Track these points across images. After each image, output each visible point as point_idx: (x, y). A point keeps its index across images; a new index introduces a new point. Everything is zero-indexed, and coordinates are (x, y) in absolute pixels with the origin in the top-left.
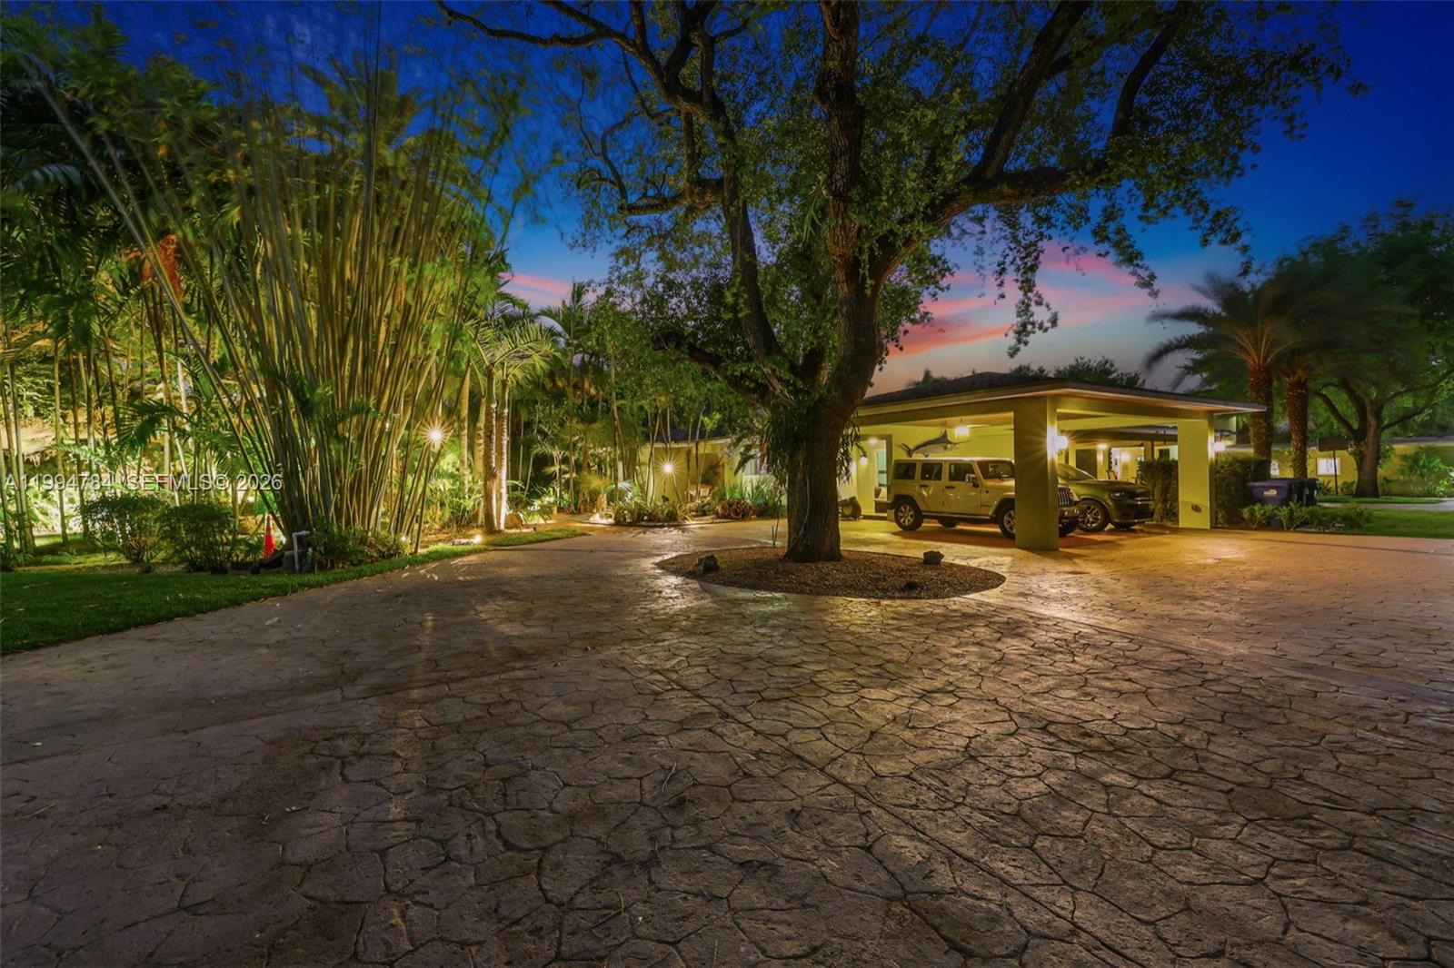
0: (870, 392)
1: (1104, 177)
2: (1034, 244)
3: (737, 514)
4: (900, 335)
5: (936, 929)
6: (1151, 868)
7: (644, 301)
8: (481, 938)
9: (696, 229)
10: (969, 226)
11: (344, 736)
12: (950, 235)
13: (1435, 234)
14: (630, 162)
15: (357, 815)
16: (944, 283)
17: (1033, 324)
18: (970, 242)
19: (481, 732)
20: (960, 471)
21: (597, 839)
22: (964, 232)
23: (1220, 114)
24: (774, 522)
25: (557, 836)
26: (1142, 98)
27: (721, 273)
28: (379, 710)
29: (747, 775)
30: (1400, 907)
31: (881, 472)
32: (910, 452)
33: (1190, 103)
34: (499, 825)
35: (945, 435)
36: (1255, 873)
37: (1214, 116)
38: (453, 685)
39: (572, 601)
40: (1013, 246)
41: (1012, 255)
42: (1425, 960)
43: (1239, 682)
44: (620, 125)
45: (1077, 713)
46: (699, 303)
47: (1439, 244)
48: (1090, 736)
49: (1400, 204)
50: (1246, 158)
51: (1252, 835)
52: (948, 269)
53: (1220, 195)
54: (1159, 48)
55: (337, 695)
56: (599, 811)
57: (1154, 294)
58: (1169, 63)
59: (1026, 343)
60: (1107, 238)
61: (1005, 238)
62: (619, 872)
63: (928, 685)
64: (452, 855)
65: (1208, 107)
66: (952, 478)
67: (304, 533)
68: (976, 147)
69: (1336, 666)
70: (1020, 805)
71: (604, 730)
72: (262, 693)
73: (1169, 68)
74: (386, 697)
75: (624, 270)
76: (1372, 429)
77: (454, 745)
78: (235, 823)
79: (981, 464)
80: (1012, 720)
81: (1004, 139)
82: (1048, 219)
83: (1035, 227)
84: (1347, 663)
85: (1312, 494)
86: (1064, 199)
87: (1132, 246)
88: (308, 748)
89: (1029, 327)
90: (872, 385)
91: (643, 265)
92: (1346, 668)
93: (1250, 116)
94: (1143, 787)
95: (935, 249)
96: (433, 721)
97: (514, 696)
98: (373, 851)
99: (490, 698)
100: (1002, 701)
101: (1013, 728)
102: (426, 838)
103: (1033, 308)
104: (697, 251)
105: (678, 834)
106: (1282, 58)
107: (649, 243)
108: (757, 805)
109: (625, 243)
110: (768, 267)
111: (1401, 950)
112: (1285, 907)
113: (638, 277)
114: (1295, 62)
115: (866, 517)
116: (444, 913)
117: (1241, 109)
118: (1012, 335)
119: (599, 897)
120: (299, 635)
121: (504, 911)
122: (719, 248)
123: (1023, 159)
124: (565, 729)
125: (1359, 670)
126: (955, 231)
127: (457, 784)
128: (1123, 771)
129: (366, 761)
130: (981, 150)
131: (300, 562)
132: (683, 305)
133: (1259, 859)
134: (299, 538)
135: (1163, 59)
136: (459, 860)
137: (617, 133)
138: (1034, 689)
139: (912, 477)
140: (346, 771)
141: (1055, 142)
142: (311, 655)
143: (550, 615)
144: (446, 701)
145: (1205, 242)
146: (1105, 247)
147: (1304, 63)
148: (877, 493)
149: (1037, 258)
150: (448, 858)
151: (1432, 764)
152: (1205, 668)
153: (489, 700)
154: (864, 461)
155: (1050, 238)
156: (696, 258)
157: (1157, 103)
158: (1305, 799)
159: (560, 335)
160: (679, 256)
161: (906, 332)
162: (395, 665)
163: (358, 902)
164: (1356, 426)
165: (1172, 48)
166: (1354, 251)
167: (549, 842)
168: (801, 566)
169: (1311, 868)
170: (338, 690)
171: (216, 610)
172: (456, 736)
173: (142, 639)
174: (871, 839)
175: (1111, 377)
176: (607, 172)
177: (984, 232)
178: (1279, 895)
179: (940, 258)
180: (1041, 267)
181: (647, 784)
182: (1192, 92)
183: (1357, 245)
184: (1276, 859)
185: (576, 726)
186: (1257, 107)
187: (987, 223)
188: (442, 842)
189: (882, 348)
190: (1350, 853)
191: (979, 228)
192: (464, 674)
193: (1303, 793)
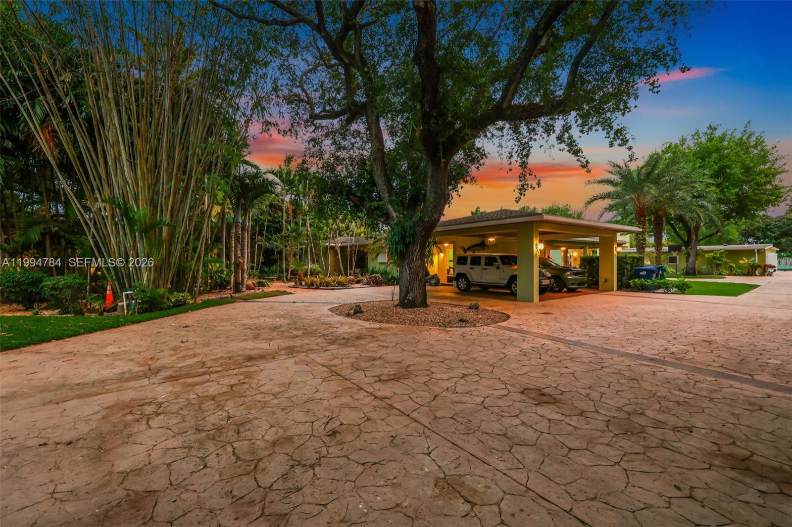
0: (443, 219)
1: (561, 108)
2: (527, 143)
3: (374, 283)
4: (459, 188)
5: (459, 493)
6: (567, 459)
7: (323, 167)
8: (221, 507)
9: (352, 129)
10: (495, 132)
11: (149, 404)
12: (486, 136)
13: (725, 143)
14: (316, 90)
15: (155, 446)
16: (482, 161)
17: (527, 185)
18: (496, 141)
19: (227, 400)
20: (490, 261)
21: (287, 454)
22: (493, 135)
23: (619, 80)
24: (393, 287)
25: (267, 453)
26: (582, 70)
27: (365, 153)
28: (169, 389)
29: (368, 419)
30: (680, 474)
31: (450, 261)
32: (465, 251)
33: (604, 73)
34: (234, 449)
35: (483, 242)
36: (617, 459)
37: (616, 81)
38: (212, 375)
39: (282, 329)
40: (516, 143)
41: (516, 148)
42: (689, 497)
43: (619, 367)
44: (310, 71)
45: (539, 385)
46: (353, 169)
47: (727, 149)
48: (544, 395)
49: (710, 127)
50: (631, 102)
51: (617, 442)
52: (485, 155)
53: (619, 120)
54: (589, 44)
55: (146, 381)
56: (289, 439)
57: (589, 171)
58: (595, 52)
59: (524, 195)
60: (564, 141)
61: (513, 139)
62: (298, 470)
63: (466, 371)
64: (208, 465)
65: (613, 76)
66: (486, 264)
67: (129, 292)
68: (499, 91)
69: (666, 359)
70: (506, 430)
71: (295, 398)
72: (103, 381)
73: (595, 55)
74: (174, 382)
75: (313, 150)
76: (694, 241)
77: (212, 407)
78: (85, 452)
79: (501, 257)
80: (506, 388)
81: (512, 88)
82: (534, 130)
83: (528, 134)
84: (671, 358)
85: (663, 273)
86: (542, 120)
87: (576, 146)
88: (128, 411)
89: (526, 187)
90: (444, 215)
91: (323, 147)
92: (670, 360)
93: (633, 82)
94: (567, 420)
95: (479, 143)
96: (200, 395)
97: (246, 381)
98: (164, 464)
99: (233, 382)
100: (502, 379)
101: (506, 392)
102: (194, 456)
103: (528, 176)
104: (353, 141)
105: (330, 450)
106: (649, 53)
107: (327, 135)
108: (373, 435)
109: (313, 135)
110: (390, 150)
111: (679, 494)
112: (627, 475)
113: (321, 154)
114: (655, 55)
115: (443, 285)
116: (202, 495)
117: (629, 78)
118: (517, 191)
119: (287, 484)
120: (126, 349)
121: (235, 493)
122: (365, 139)
123: (523, 98)
124: (273, 397)
125: (676, 361)
126: (489, 135)
127: (212, 427)
128: (558, 413)
129: (161, 417)
130: (501, 93)
131: (128, 309)
132: (344, 170)
133: (618, 453)
134: (127, 295)
135: (592, 50)
136: (212, 468)
137: (309, 74)
138: (519, 373)
139: (466, 264)
140: (150, 422)
141: (538, 90)
142: (132, 360)
143: (269, 337)
144: (209, 384)
145: (611, 145)
146: (563, 145)
147: (659, 55)
148: (448, 272)
149: (529, 150)
150: (205, 466)
151: (704, 405)
152: (604, 361)
153: (232, 383)
154: (442, 255)
155: (535, 140)
156: (353, 144)
157: (588, 73)
158: (643, 424)
159: (278, 184)
160: (343, 143)
161: (462, 187)
162: (180, 365)
163: (155, 491)
164: (686, 239)
165: (596, 44)
166: (687, 151)
167: (261, 456)
168: (406, 311)
169: (642, 457)
170: (147, 379)
171: (77, 335)
172: (213, 402)
173: (33, 352)
174: (430, 449)
175: (569, 213)
176: (303, 96)
177: (503, 136)
178: (626, 470)
179: (481, 148)
180: (531, 155)
181: (316, 424)
182: (606, 68)
183: (689, 148)
184: (626, 453)
185: (279, 395)
186: (637, 77)
187: (505, 131)
188: (202, 459)
189: (449, 195)
190: (661, 448)
191: (501, 134)
192: (220, 369)
193: (642, 421)
